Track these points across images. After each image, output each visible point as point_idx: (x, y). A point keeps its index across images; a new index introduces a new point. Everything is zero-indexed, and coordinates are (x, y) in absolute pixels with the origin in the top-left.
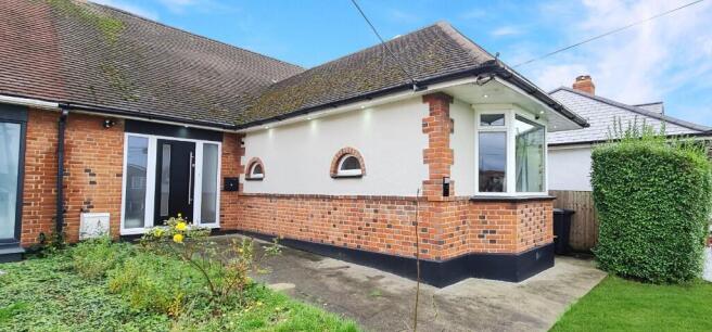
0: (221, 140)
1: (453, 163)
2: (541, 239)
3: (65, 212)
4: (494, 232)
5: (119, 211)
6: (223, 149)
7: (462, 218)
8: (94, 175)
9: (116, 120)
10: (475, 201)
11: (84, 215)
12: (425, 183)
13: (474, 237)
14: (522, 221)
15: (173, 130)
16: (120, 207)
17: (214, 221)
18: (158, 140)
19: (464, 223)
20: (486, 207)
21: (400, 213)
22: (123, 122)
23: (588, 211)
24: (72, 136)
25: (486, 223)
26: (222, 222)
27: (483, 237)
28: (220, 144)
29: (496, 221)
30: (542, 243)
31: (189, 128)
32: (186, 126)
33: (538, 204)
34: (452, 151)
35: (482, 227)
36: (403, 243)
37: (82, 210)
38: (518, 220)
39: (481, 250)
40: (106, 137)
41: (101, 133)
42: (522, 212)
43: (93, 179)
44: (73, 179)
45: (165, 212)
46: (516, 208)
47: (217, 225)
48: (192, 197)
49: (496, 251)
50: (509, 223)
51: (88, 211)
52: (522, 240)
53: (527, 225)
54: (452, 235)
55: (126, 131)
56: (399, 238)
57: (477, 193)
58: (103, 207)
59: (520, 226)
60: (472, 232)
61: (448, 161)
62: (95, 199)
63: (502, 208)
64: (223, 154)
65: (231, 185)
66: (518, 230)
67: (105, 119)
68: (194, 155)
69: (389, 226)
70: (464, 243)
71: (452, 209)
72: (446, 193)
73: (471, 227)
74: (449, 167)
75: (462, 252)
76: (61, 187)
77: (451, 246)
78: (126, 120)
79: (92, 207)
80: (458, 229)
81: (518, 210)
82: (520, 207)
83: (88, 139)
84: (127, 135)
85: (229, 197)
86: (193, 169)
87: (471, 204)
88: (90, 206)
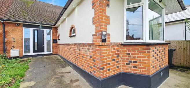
0: (52, 29)
1: (109, 24)
2: (163, 64)
3: (6, 49)
4: (136, 62)
5: (23, 49)
6: (52, 32)
7: (116, 54)
8: (14, 39)
9: (20, 24)
10: (124, 45)
11: (11, 50)
12: (94, 35)
13: (124, 64)
14: (153, 56)
15: (37, 27)
16: (23, 48)
17: (51, 52)
18: (33, 29)
19: (118, 56)
20: (131, 48)
21: (86, 51)
22: (22, 25)
23: (183, 49)
24: (7, 28)
25: (130, 57)
26: (53, 52)
27: (129, 64)
28: (51, 30)
29: (137, 56)
30: (163, 66)
31: (41, 26)
32: (40, 25)
33: (161, 46)
34: (109, 17)
35: (128, 59)
36: (87, 65)
37: (11, 49)
38: (151, 56)
39: (128, 71)
40: (17, 29)
41: (16, 27)
42: (153, 51)
43: (14, 40)
44: (8, 40)
45: (36, 49)
46: (149, 49)
47: (51, 53)
48: (44, 45)
49: (137, 72)
50: (145, 57)
51: (13, 49)
52: (153, 67)
53: (155, 58)
54: (109, 64)
55: (23, 27)
56: (86, 63)
57: (125, 41)
58: (17, 48)
59: (152, 59)
60: (123, 61)
61: (105, 23)
62: (15, 46)
63: (140, 49)
64: (52, 33)
65: (55, 41)
66: (151, 61)
67: (16, 23)
68: (44, 33)
69: (83, 57)
70: (118, 67)
71: (109, 50)
72: (104, 41)
73: (122, 59)
74: (106, 26)
75: (117, 72)
76: (5, 43)
77: (109, 70)
78: (23, 24)
79: (14, 48)
80: (114, 60)
81: (151, 50)
82: (152, 48)
83: (12, 29)
84: (24, 28)
85: (55, 44)
86: (44, 37)
87: (122, 47)
88: (13, 48)
